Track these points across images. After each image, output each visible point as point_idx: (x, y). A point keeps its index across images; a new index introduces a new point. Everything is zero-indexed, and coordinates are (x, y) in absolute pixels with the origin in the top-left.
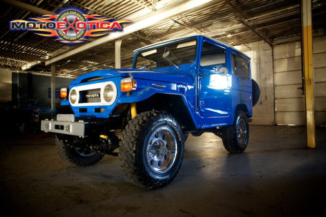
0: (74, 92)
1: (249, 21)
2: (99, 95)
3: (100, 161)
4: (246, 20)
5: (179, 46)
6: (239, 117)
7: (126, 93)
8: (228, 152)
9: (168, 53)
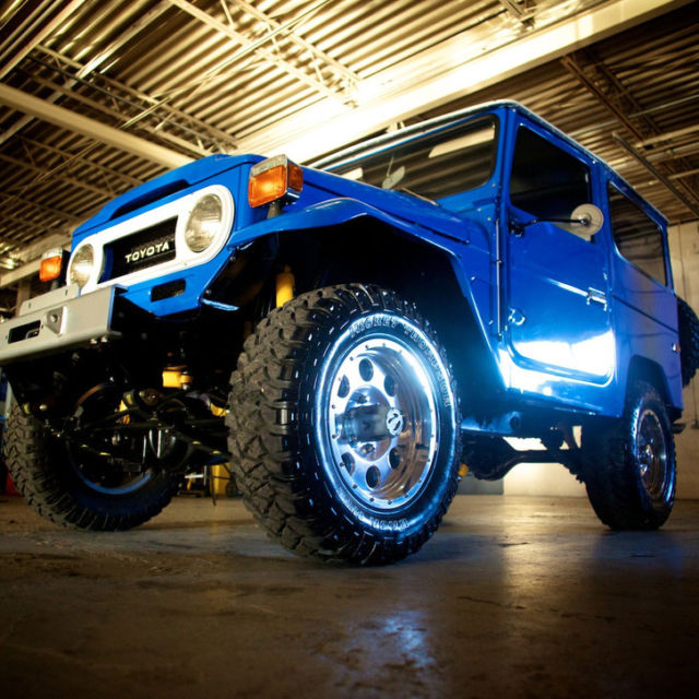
0: (87, 253)
1: (649, 147)
2: (172, 245)
3: (154, 520)
4: (639, 145)
5: (438, 151)
6: (637, 411)
7: (267, 206)
8: (607, 527)
9: (400, 173)
